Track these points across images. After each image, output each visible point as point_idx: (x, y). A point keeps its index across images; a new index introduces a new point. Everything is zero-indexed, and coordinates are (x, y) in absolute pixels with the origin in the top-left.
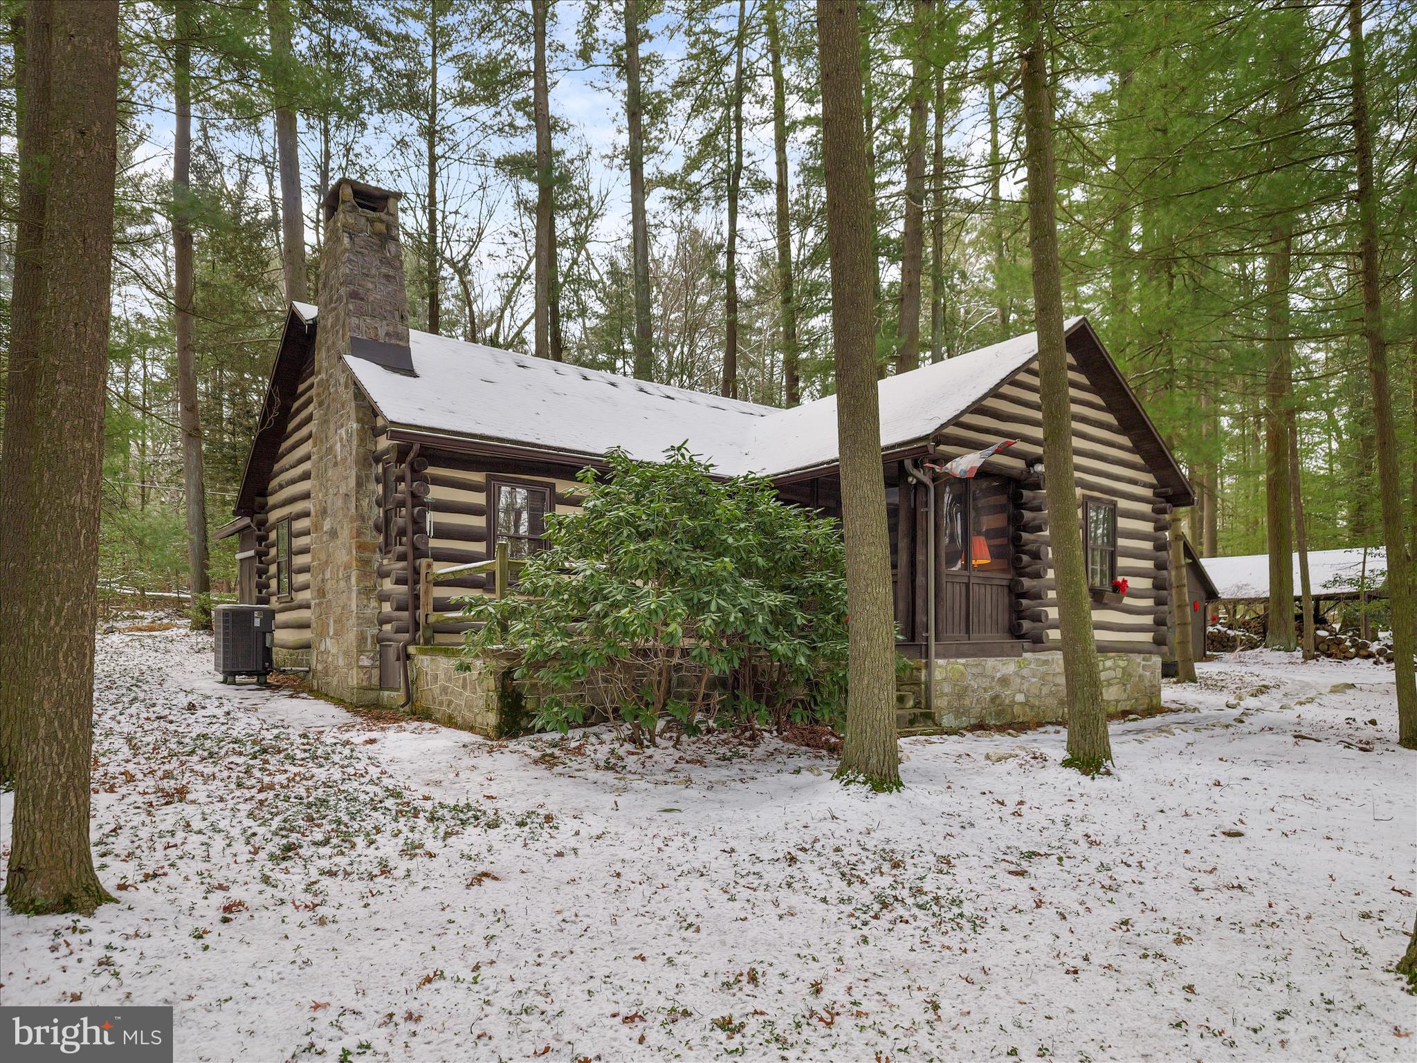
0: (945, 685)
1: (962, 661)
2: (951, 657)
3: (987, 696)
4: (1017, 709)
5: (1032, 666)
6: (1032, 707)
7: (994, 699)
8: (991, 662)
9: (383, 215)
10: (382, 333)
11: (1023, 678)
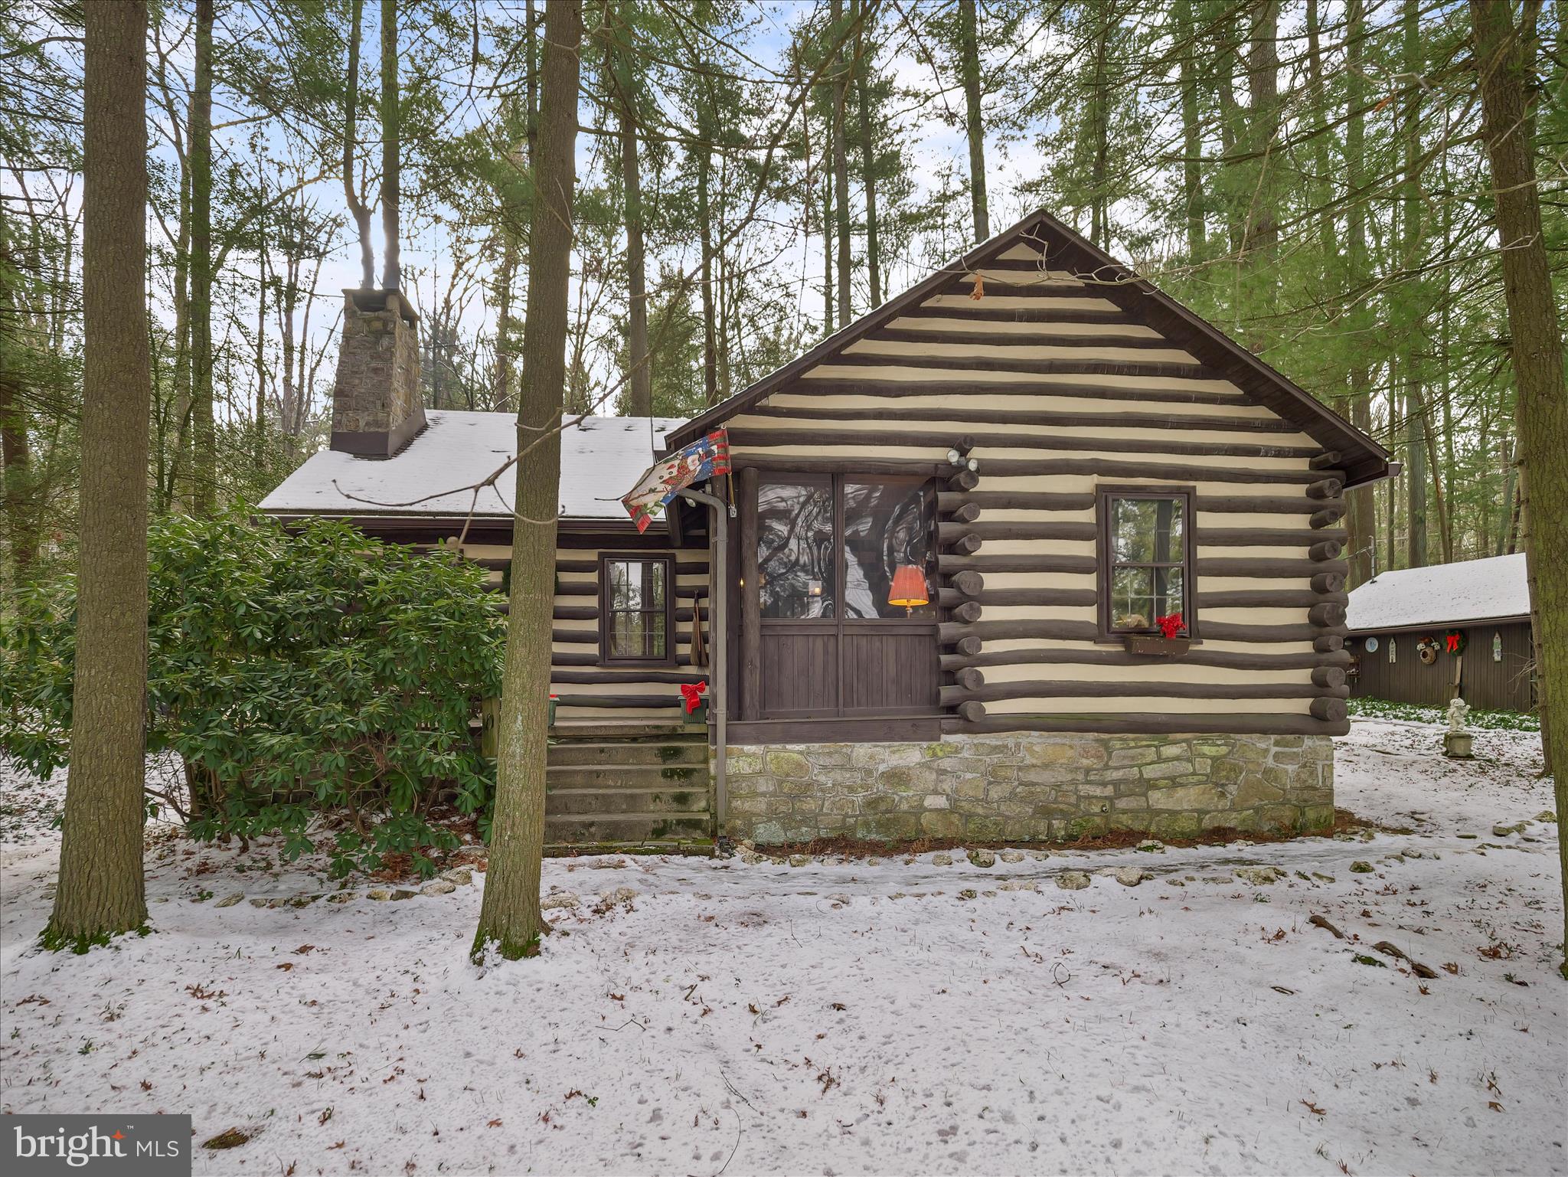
0: (761, 780)
1: (802, 747)
2: (774, 742)
3: (859, 798)
4: (926, 819)
5: (966, 754)
6: (968, 817)
7: (872, 804)
8: (861, 751)
9: (381, 314)
10: (362, 423)
11: (942, 772)
